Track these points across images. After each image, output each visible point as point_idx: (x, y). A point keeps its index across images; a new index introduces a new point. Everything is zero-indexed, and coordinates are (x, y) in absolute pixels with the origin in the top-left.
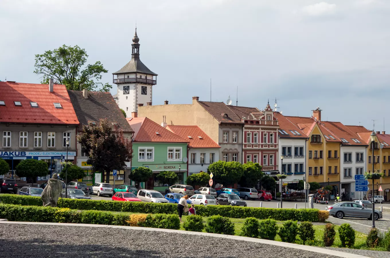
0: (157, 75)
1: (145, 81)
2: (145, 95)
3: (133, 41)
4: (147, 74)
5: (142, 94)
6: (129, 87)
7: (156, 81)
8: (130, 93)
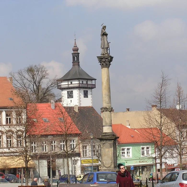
0: (96, 79)
1: (86, 86)
2: (87, 98)
3: (74, 50)
4: (88, 79)
5: (84, 97)
6: (72, 91)
7: (95, 85)
8: (73, 97)
